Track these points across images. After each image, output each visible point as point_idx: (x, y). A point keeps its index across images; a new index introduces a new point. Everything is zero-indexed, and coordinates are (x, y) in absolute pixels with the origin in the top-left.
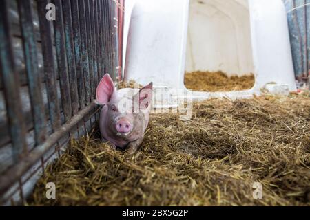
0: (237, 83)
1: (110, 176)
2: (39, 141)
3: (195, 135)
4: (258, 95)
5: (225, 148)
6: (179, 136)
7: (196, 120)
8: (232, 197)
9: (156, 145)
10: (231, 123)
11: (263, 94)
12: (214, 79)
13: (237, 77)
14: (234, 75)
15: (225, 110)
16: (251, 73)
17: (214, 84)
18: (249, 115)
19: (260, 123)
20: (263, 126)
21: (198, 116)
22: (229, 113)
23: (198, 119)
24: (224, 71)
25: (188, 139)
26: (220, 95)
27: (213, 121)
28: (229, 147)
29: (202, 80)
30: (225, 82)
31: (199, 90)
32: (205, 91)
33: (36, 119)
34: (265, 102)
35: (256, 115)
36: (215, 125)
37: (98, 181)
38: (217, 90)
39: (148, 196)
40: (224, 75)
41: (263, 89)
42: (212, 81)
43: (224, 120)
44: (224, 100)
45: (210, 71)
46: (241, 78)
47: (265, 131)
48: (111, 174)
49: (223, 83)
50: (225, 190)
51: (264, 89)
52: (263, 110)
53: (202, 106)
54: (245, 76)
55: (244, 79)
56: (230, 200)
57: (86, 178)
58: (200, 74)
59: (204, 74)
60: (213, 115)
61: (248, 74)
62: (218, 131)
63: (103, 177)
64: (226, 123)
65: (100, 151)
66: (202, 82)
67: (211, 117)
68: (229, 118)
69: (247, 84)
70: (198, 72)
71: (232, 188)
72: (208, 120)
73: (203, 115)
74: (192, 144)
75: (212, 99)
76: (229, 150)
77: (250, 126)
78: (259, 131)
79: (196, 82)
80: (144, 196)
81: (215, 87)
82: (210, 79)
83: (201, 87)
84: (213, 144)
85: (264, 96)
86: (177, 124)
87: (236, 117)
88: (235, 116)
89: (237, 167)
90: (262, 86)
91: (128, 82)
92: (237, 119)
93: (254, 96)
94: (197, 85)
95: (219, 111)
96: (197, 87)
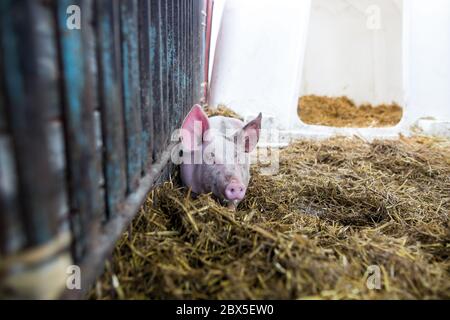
0: (372, 116)
1: (219, 243)
2: (132, 186)
3: (320, 190)
4: (406, 135)
5: (367, 212)
6: (297, 189)
7: (316, 167)
8: (405, 284)
9: (267, 201)
10: (369, 175)
11: (414, 133)
12: (336, 109)
13: (370, 107)
14: (365, 104)
15: (359, 155)
16: (394, 103)
17: (336, 115)
18: (398, 164)
19: (414, 177)
20: (419, 181)
21: (318, 161)
22: (366, 159)
23: (320, 166)
24: (350, 97)
25: (309, 195)
26: (349, 132)
27: (343, 171)
28: (374, 210)
29: (319, 108)
30: (353, 113)
31: (315, 123)
32: (323, 124)
33: (130, 154)
34: (417, 146)
35: (408, 164)
36: (346, 176)
37: (203, 248)
38: (344, 125)
39: (294, 275)
40: (351, 104)
41: (414, 127)
42: (334, 112)
43: (359, 169)
44: (356, 140)
45: (330, 96)
46: (376, 109)
47: (422, 190)
48: (221, 240)
49: (350, 115)
50: (392, 273)
51: (416, 126)
52: (418, 158)
53: (324, 148)
54: (383, 106)
55: (381, 110)
56: (402, 288)
57: (187, 243)
58: (315, 100)
59: (321, 100)
60: (342, 162)
61: (389, 103)
62: (352, 185)
63: (211, 243)
64: (362, 174)
65: (201, 206)
66: (319, 112)
67: (339, 164)
68: (366, 167)
69: (388, 117)
70: (312, 96)
71: (402, 271)
72: (334, 168)
73: (326, 160)
74: (316, 202)
75: (338, 137)
76: (374, 214)
77: (399, 181)
78: (412, 189)
79: (310, 112)
80: (289, 275)
81: (339, 120)
82: (330, 108)
83: (317, 119)
84: (348, 204)
85: (415, 137)
86: (289, 172)
87: (377, 167)
88: (375, 164)
89: (398, 240)
90: (412, 123)
91: (216, 106)
92: (378, 169)
93: (401, 136)
94: (312, 115)
95: (350, 155)
96: (312, 118)
